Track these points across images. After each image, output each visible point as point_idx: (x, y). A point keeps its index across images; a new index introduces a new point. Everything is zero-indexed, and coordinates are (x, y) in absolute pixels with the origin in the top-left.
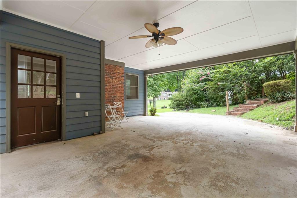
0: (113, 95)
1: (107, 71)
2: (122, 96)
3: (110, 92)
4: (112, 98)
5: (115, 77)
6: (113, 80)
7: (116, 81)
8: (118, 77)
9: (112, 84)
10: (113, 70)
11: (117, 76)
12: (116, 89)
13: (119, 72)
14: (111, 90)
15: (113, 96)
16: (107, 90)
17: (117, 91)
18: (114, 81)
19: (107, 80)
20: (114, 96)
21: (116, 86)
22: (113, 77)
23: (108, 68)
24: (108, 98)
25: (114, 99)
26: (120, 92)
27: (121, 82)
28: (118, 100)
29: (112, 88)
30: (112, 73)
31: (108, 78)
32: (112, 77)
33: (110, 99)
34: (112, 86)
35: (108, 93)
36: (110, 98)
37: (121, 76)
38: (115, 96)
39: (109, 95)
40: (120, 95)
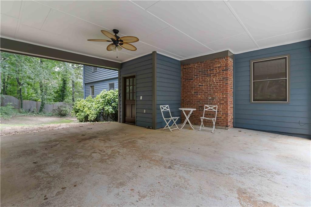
0: (210, 96)
1: (203, 70)
2: (224, 98)
3: (206, 93)
4: (210, 100)
5: (214, 73)
6: (210, 78)
7: (214, 79)
8: (218, 73)
9: (209, 83)
10: (210, 66)
11: (217, 71)
12: (215, 88)
13: (219, 65)
14: (207, 91)
15: (210, 98)
16: (203, 91)
17: (216, 91)
18: (213, 79)
19: (203, 80)
20: (212, 98)
21: (215, 85)
22: (211, 74)
23: (204, 66)
24: (204, 100)
25: (211, 101)
26: (222, 92)
27: (224, 78)
28: (218, 102)
29: (209, 88)
30: (209, 70)
31: (204, 76)
32: (209, 75)
33: (207, 102)
34: (209, 86)
35: (203, 94)
36: (206, 100)
37: (222, 71)
38: (214, 98)
39: (205, 96)
40: (221, 95)
